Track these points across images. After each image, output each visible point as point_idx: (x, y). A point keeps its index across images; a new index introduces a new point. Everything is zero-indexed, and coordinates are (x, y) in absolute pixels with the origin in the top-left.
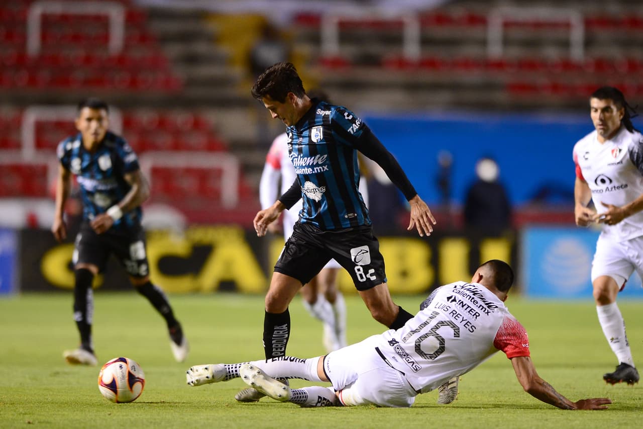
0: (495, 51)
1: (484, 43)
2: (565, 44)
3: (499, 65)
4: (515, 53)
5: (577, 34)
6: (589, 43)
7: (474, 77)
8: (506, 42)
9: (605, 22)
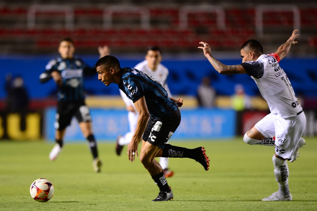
0: (31, 26)
1: (26, 22)
2: (63, 22)
3: (33, 32)
4: (41, 27)
5: (69, 17)
6: (76, 21)
7: (21, 38)
8: (37, 22)
9: (84, 12)
